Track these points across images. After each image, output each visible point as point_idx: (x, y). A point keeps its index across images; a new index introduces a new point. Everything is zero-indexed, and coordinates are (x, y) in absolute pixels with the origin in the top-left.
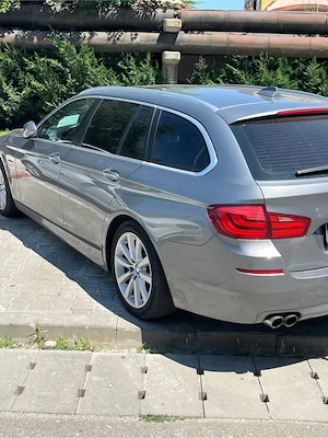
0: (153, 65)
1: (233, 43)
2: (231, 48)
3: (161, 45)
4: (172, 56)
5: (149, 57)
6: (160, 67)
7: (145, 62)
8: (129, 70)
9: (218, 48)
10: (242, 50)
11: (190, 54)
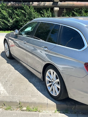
0: (51, 11)
1: (74, 5)
2: (74, 6)
3: (53, 6)
4: (56, 9)
5: (50, 9)
6: (53, 12)
7: (48, 11)
8: (44, 13)
9: (70, 6)
10: (77, 7)
11: (62, 8)
